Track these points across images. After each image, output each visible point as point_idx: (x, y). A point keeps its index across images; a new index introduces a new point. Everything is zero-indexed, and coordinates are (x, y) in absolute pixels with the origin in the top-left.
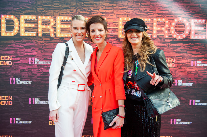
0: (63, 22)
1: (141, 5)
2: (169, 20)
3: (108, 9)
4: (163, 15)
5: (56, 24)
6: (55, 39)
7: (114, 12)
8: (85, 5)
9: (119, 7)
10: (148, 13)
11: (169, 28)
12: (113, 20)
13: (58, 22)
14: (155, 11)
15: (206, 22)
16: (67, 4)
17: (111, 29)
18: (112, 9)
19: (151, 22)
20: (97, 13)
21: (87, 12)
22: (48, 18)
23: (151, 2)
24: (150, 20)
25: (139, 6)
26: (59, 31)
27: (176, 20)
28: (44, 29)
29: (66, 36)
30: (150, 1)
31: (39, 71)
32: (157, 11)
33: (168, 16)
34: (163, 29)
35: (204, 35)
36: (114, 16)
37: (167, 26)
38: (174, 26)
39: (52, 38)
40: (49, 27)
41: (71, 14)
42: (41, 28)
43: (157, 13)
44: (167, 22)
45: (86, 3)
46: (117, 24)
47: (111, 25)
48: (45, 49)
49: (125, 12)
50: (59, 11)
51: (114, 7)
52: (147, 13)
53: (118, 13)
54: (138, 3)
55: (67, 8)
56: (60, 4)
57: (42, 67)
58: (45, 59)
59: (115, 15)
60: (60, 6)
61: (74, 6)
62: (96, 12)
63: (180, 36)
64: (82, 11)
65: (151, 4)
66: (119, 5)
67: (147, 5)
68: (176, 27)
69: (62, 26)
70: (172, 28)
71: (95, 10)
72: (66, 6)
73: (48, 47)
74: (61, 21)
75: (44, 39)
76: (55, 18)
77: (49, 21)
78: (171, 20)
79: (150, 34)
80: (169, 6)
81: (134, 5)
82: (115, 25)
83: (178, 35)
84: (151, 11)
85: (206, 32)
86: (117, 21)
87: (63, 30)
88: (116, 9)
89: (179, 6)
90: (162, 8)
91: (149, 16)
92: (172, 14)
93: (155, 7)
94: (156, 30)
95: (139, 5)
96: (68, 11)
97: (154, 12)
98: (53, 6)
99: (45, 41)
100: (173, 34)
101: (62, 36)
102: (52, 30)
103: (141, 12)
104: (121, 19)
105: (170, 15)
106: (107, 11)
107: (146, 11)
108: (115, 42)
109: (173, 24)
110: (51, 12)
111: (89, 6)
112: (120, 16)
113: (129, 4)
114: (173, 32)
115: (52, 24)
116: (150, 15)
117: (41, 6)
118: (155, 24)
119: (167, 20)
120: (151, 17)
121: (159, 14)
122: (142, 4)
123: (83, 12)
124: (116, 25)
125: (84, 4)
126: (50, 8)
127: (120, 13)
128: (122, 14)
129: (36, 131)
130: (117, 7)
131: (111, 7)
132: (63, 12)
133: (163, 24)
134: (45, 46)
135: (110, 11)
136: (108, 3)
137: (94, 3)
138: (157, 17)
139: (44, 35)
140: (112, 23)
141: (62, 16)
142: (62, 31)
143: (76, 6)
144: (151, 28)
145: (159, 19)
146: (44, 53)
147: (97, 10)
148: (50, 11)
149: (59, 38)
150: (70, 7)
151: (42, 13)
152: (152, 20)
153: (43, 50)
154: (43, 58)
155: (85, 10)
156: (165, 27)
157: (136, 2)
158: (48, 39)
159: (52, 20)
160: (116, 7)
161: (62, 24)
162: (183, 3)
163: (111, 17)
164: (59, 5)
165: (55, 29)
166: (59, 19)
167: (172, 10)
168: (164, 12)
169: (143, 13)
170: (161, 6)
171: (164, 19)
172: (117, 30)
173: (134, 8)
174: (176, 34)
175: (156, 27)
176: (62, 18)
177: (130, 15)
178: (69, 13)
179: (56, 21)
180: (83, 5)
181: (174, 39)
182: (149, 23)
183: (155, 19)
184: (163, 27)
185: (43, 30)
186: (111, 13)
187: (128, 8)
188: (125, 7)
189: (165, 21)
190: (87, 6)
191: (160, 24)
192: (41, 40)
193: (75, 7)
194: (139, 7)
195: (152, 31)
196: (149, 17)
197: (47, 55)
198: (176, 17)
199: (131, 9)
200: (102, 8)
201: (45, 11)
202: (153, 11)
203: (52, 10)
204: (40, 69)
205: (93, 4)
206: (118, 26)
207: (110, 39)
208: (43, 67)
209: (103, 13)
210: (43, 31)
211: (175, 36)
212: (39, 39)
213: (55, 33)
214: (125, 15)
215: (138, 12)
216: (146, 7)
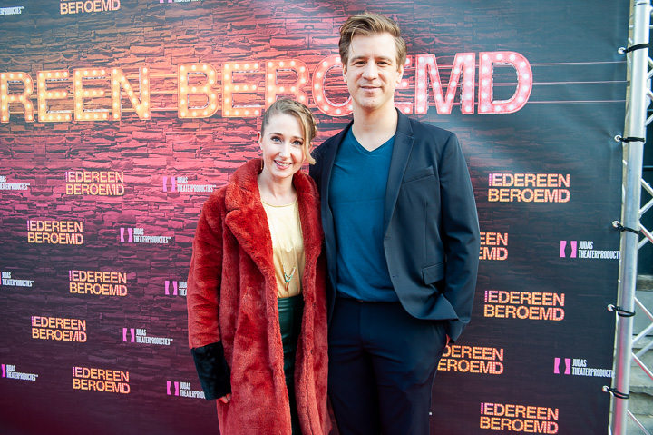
0: (51, 86)
1: (232, 26)
2: (307, 63)
3: (150, 43)
4: (290, 52)
5: (35, 91)
6: (36, 128)
7: (167, 51)
8: (98, 39)
9: (178, 38)
10: (253, 49)
11: (308, 88)
12: (164, 72)
13: (41, 85)
14: (269, 41)
15: (414, 65)
16: (57, 40)
17: (159, 96)
18: (159, 43)
19: (261, 73)
20: (126, 56)
21: (102, 57)
22: (21, 75)
23: (257, 17)
24: (256, 66)
25: (229, 30)
26: (42, 106)
27: (325, 64)
28: (13, 103)
29: (59, 118)
30: (255, 14)
31: (7, 207)
32: (274, 42)
33: (303, 52)
34: (293, 89)
35: (409, 103)
36: (167, 62)
37: (303, 81)
38: (321, 81)
39: (28, 125)
40: (22, 98)
41: (68, 62)
42: (7, 101)
43: (276, 48)
44: (302, 69)
45: (99, 32)
46: (175, 81)
47: (159, 86)
48: (17, 152)
49: (193, 50)
50: (40, 57)
51: (166, 39)
52: (249, 48)
53: (176, 52)
54: (225, 24)
55: (57, 48)
56: (44, 41)
57: (11, 197)
58: (16, 177)
59: (169, 58)
60: (45, 45)
61: (74, 43)
62: (123, 54)
63: (340, 108)
64: (91, 54)
65: (258, 22)
66: (179, 31)
67: (249, 27)
68: (326, 82)
69: (50, 95)
70: (317, 87)
71: (121, 50)
72: (57, 44)
73: (23, 148)
74: (48, 82)
75: (15, 128)
76: (34, 76)
77: (22, 83)
78: (313, 64)
79: (259, 106)
80: (306, 24)
81: (214, 28)
82: (168, 86)
83: (333, 105)
84: (260, 43)
85: (414, 93)
86: (174, 75)
87: (52, 104)
88: (169, 42)
89: (335, 24)
90: (288, 31)
91: (255, 56)
92: (316, 48)
93: (269, 30)
94: (274, 92)
95: (229, 28)
96: (62, 57)
97: (268, 45)
98: (28, 45)
99: (15, 133)
100: (320, 104)
101: (51, 118)
102: (29, 106)
103: (234, 45)
104: (182, 68)
105: (309, 51)
106: (149, 50)
107: (246, 44)
108: (170, 131)
109: (319, 75)
110: (25, 62)
111: (107, 39)
112: (179, 59)
113: (202, 27)
114: (319, 98)
115: (29, 91)
116: (256, 53)
117: (6, 50)
118: (271, 77)
119: (301, 66)
120: (259, 59)
121: (279, 49)
122: (235, 24)
123: (94, 57)
124: (172, 85)
125: (96, 34)
126: (23, 52)
127: (180, 52)
128: (186, 54)
129: (8, 350)
130: (173, 37)
131: (158, 38)
132: (50, 59)
133: (292, 77)
134: (15, 145)
135: (157, 50)
136: (152, 29)
137: (119, 30)
138: (274, 58)
139: (12, 118)
140: (163, 80)
141: (48, 69)
142: (50, 107)
143: (78, 42)
144: (261, 89)
145: (282, 64)
146: (14, 163)
147: (125, 48)
148: (24, 60)
149: (43, 125)
150: (65, 45)
151: (7, 65)
152: (263, 66)
153: (12, 154)
154: (13, 175)
155: (97, 52)
156: (298, 85)
157: (221, 20)
158: (21, 128)
159: (28, 81)
160: (169, 36)
161: (48, 89)
162: (347, 13)
163: (160, 65)
164: (41, 44)
165: (35, 101)
166: (43, 76)
167: (314, 35)
168: (292, 43)
169: (238, 50)
170: (283, 25)
171: (293, 63)
172: (174, 98)
173: (216, 38)
174: (329, 102)
175: (274, 86)
176: (49, 75)
177: (206, 56)
178: (63, 62)
179: (35, 84)
180: (94, 38)
181: (325, 116)
182: (254, 76)
183: (270, 64)
184: (293, 84)
185: (12, 107)
186: (159, 55)
187: (201, 39)
188: (192, 36)
189: (297, 68)
190: (103, 39)
191: (285, 77)
192: (7, 132)
193: (75, 46)
194: (229, 33)
195: (263, 96)
196: (255, 59)
197: (21, 169)
198: (325, 55)
199: (208, 39)
200: (138, 42)
201: (12, 59)
202: (263, 43)
203: (27, 58)
204: (7, 202)
205: (116, 34)
206: (176, 86)
207: (159, 123)
208: (14, 197)
209: (138, 55)
210: (10, 109)
211: (325, 109)
212: (4, 129)
213: (36, 112)
214: (194, 56)
215: (226, 47)
216: (245, 31)
